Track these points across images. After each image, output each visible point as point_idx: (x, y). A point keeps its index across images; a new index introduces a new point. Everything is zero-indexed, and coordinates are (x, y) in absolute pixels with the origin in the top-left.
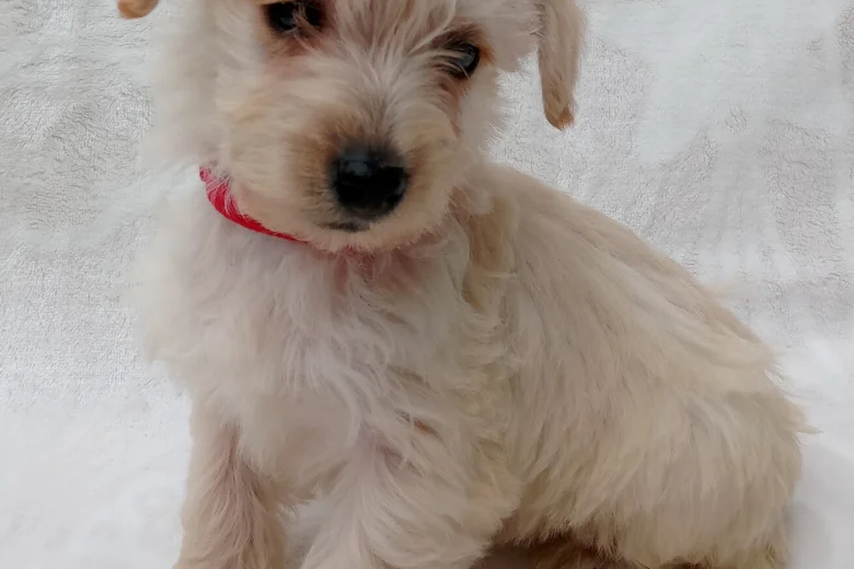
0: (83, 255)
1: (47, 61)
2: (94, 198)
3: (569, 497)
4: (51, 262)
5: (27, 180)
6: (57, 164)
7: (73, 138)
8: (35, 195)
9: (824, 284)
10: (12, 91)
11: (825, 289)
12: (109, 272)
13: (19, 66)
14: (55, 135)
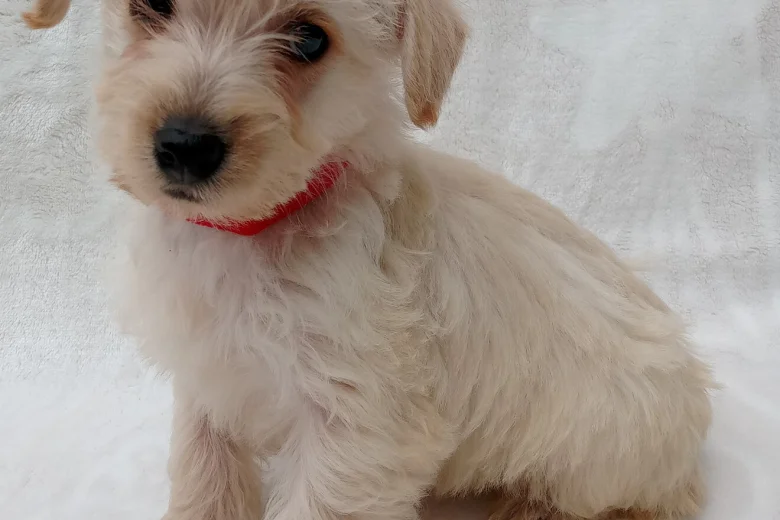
0: (82, 240)
1: (45, 69)
2: (91, 189)
3: (503, 453)
4: (53, 247)
5: (30, 175)
6: (56, 160)
7: (70, 136)
8: (38, 188)
9: (745, 256)
10: (14, 97)
11: (747, 261)
12: (104, 256)
13: (21, 75)
14: (55, 134)
